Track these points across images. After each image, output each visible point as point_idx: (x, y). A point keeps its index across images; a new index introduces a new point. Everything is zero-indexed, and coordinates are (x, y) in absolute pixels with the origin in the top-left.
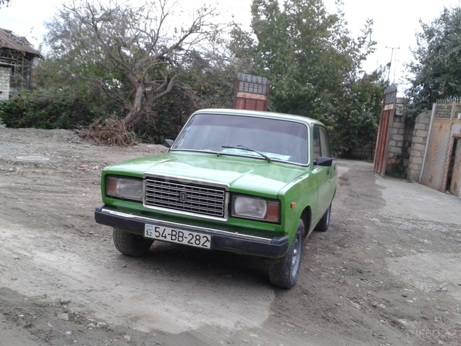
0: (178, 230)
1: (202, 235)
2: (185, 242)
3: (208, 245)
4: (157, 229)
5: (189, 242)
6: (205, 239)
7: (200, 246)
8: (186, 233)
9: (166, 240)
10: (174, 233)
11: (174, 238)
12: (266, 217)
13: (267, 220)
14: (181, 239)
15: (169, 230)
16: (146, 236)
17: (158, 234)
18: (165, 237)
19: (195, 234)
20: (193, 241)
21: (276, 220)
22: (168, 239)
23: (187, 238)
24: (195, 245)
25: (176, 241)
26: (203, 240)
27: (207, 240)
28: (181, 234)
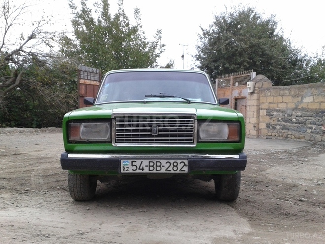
0: (155, 161)
1: (178, 161)
2: (163, 170)
3: (186, 169)
4: (134, 163)
5: (167, 170)
6: (183, 164)
7: (178, 171)
8: (163, 162)
9: (144, 171)
10: (151, 164)
11: (151, 168)
12: (228, 138)
13: (231, 140)
14: (158, 168)
15: (146, 162)
16: (122, 171)
17: (135, 168)
18: (143, 169)
19: (172, 161)
20: (171, 168)
21: (237, 139)
22: (146, 170)
23: (165, 166)
24: (173, 171)
25: (154, 171)
26: (180, 166)
27: (185, 165)
28: (158, 164)
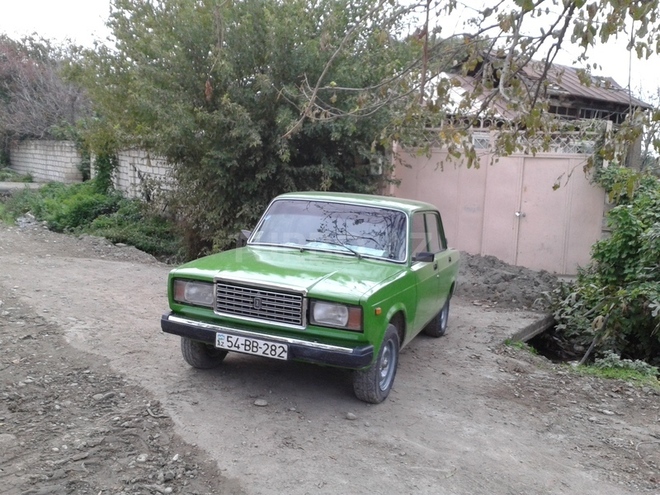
0: (251, 340)
1: (278, 345)
2: (260, 353)
3: (285, 356)
4: (230, 339)
5: (264, 353)
6: (281, 349)
7: (276, 357)
8: (261, 343)
9: (240, 350)
10: (248, 343)
11: (247, 348)
12: (347, 325)
13: (349, 328)
14: (255, 349)
15: (242, 340)
16: (217, 346)
17: (230, 344)
18: (238, 347)
19: (270, 344)
20: (268, 352)
21: (358, 328)
22: (242, 349)
23: (263, 348)
24: (270, 356)
25: (250, 352)
26: (279, 351)
27: (284, 350)
28: (255, 344)
